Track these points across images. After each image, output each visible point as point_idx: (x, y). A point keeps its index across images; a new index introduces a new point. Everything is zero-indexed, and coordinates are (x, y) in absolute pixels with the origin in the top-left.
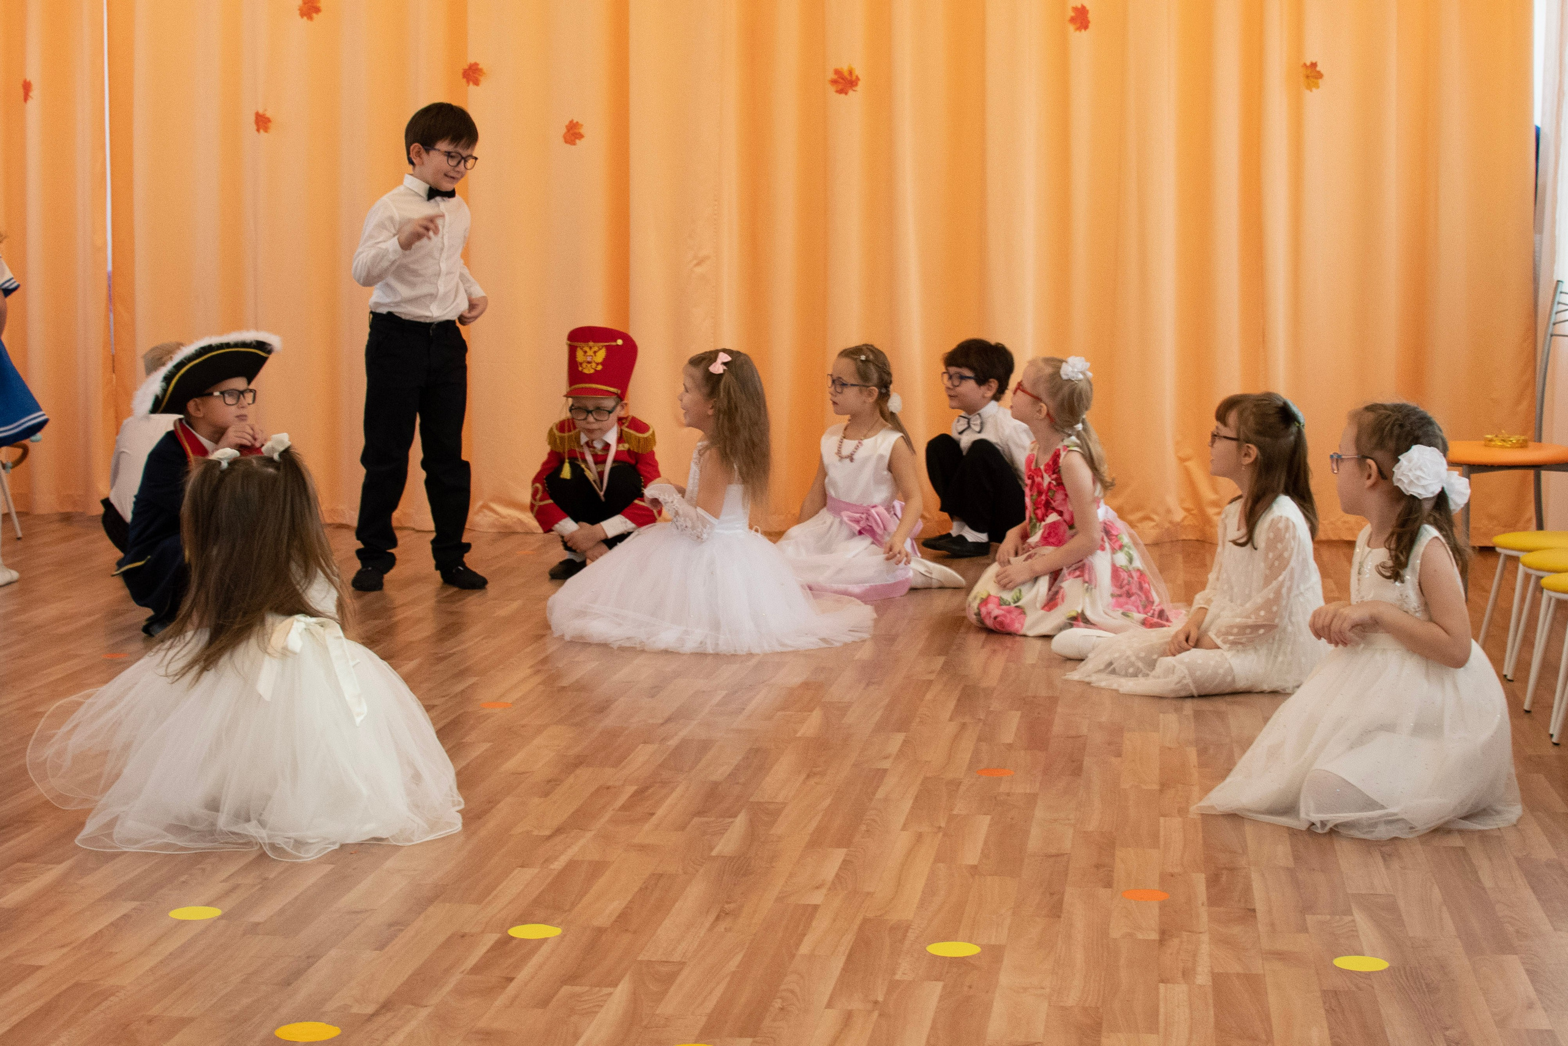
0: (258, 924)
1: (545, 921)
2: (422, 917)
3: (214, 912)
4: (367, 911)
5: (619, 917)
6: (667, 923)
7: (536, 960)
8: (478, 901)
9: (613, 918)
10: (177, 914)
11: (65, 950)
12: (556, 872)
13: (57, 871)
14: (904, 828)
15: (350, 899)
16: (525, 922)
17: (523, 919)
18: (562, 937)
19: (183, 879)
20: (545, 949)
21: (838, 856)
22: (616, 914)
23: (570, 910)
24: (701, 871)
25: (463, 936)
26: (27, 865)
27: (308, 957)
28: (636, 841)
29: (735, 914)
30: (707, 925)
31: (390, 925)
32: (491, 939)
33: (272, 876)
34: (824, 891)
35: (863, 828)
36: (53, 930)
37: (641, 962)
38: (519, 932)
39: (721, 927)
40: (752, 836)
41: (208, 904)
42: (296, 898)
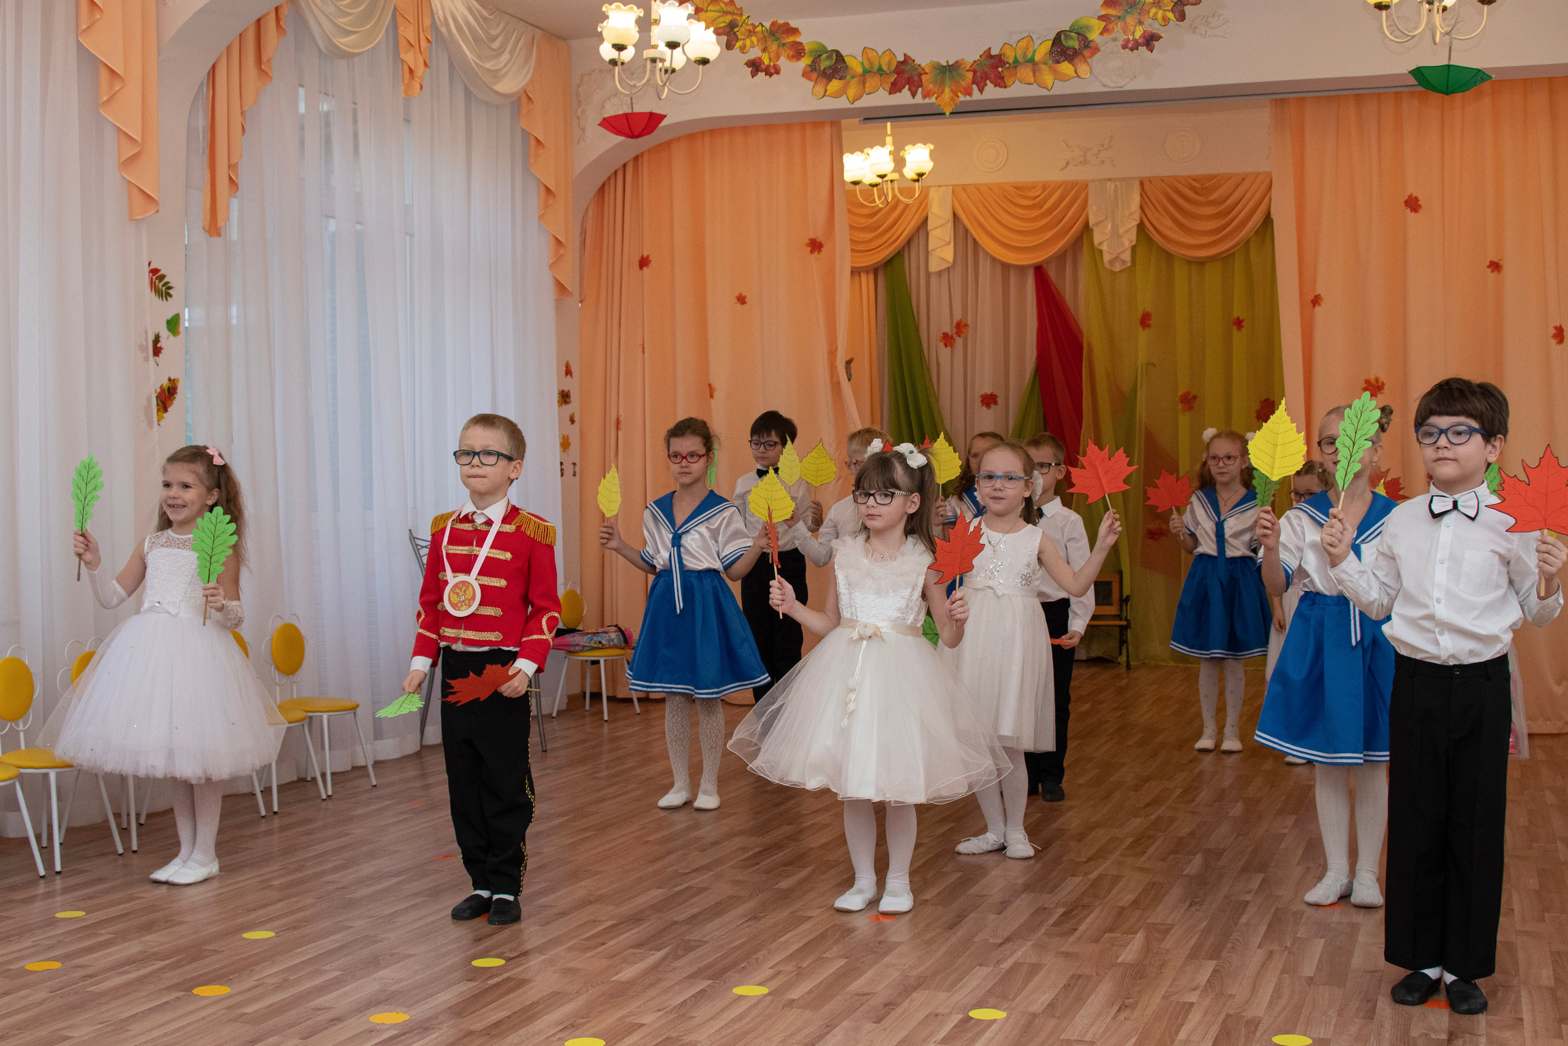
0: (794, 1000)
1: (995, 1007)
2: (908, 1000)
3: (764, 990)
4: (870, 994)
5: (1048, 1006)
6: (1082, 1012)
7: (988, 1035)
8: (947, 990)
9: (1045, 1006)
10: (738, 991)
11: (662, 1013)
12: (1004, 971)
13: (659, 955)
14: (1260, 947)
15: (857, 985)
16: (980, 1007)
17: (980, 1005)
18: (1007, 1019)
19: (742, 965)
20: (994, 1027)
21: (1211, 965)
22: (1047, 1003)
23: (1014, 999)
24: (1110, 973)
25: (937, 1015)
26: (637, 951)
27: (828, 1026)
28: (1062, 950)
29: (1132, 1007)
30: (1112, 1015)
31: (886, 1005)
32: (957, 1018)
33: (804, 966)
34: (1198, 992)
35: (1229, 945)
36: (652, 999)
37: (1063, 1040)
38: (976, 1014)
39: (1122, 1017)
40: (1147, 949)
41: (760, 984)
42: (821, 983)
